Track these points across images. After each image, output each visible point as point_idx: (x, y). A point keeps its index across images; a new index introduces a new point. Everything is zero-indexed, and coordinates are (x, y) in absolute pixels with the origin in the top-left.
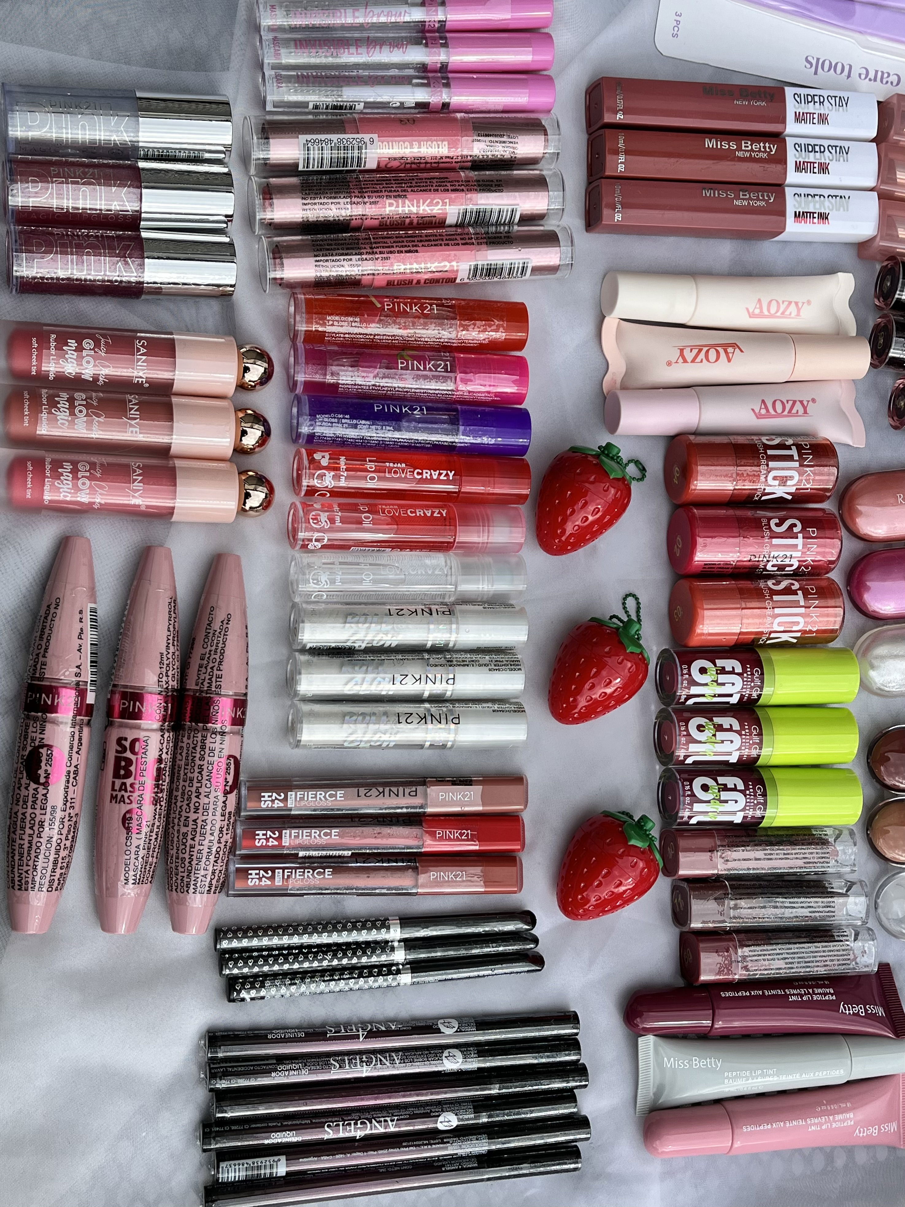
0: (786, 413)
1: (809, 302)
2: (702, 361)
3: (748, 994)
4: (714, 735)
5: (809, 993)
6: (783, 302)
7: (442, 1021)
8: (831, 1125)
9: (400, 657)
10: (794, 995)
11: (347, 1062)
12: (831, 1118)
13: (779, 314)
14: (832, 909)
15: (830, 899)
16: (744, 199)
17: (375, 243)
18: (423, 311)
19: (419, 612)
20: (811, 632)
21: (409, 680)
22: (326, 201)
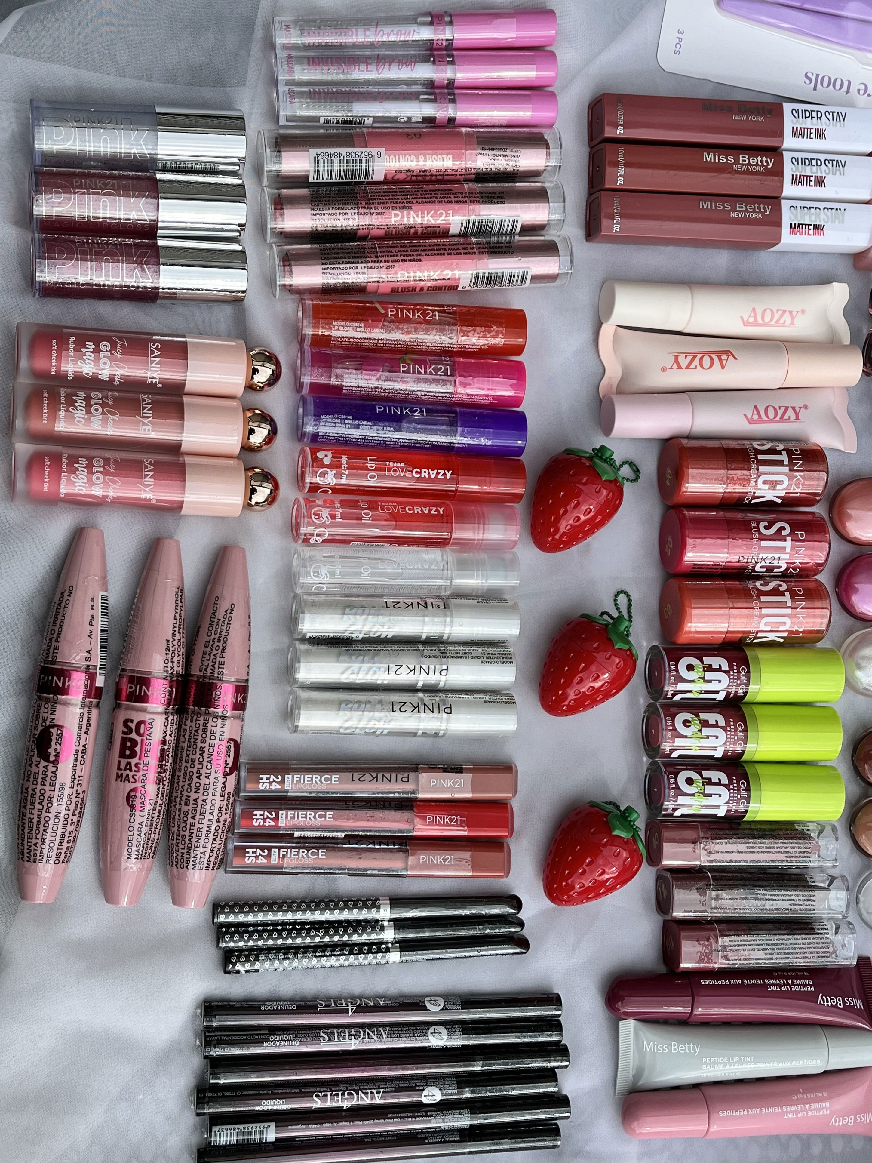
0: (778, 418)
1: (803, 311)
2: (696, 367)
3: (727, 982)
4: (700, 731)
5: (788, 984)
6: (778, 311)
7: (429, 999)
8: (807, 1113)
9: (396, 648)
10: (773, 985)
11: (336, 1035)
12: (807, 1106)
13: (773, 323)
14: (812, 903)
15: (810, 893)
16: (740, 211)
17: (381, 252)
18: (425, 317)
19: (415, 605)
20: (797, 632)
21: (404, 670)
22: (334, 211)
